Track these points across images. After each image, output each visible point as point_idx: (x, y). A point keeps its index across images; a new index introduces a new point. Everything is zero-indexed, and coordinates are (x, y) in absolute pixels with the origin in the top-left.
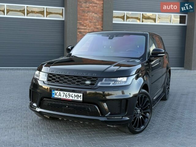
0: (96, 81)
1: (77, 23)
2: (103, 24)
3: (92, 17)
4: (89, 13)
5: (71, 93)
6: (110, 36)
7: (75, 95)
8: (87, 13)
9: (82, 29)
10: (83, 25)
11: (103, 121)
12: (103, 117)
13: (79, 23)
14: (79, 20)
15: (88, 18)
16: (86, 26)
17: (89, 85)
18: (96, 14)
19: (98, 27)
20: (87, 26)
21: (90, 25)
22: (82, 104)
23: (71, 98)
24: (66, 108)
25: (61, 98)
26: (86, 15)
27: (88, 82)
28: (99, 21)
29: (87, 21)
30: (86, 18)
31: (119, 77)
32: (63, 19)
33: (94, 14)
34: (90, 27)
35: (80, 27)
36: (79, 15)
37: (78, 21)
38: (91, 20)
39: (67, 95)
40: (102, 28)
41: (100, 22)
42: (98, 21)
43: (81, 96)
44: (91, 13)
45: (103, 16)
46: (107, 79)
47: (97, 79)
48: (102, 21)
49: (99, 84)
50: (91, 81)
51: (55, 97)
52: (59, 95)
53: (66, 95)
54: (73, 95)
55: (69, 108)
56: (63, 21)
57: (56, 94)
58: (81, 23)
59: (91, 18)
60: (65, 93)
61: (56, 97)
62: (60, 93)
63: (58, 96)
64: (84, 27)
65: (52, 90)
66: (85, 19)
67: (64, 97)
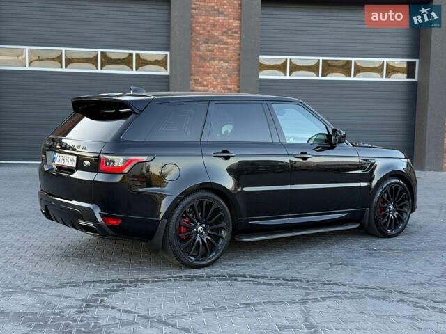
1: (191, 80)
2: (239, 81)
3: (219, 69)
4: (212, 61)
8: (209, 61)
9: (200, 91)
10: (201, 84)
13: (195, 80)
14: (194, 75)
15: (211, 70)
16: (207, 86)
18: (227, 63)
19: (230, 86)
20: (210, 86)
21: (215, 83)
26: (208, 64)
28: (234, 76)
29: (208, 76)
30: (208, 70)
32: (168, 73)
33: (222, 62)
34: (215, 87)
35: (196, 88)
36: (193, 66)
37: (192, 77)
38: (216, 75)
40: (238, 89)
41: (234, 78)
42: (230, 75)
44: (216, 61)
45: (239, 65)
48: (239, 75)
56: (167, 77)
58: (198, 80)
59: (216, 70)
64: (203, 88)
66: (205, 72)
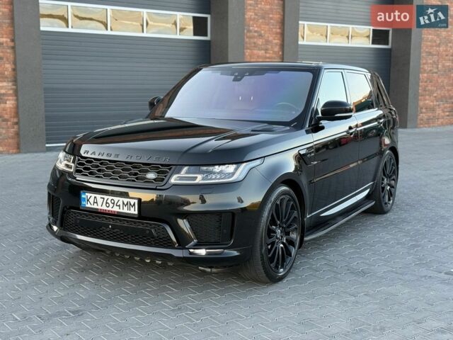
0: (168, 172)
5: (116, 199)
6: (237, 74)
7: (123, 203)
11: (180, 258)
12: (180, 249)
17: (152, 182)
22: (139, 222)
23: (116, 209)
24: (108, 229)
25: (98, 209)
27: (151, 176)
31: (220, 165)
39: (109, 201)
43: (134, 204)
46: (192, 168)
47: (170, 169)
49: (173, 180)
50: (158, 173)
51: (87, 206)
52: (94, 202)
53: (107, 203)
54: (120, 203)
55: (115, 231)
57: (88, 200)
60: (106, 197)
61: (89, 205)
62: (95, 197)
63: (92, 203)
65: (82, 192)
67: (104, 207)
